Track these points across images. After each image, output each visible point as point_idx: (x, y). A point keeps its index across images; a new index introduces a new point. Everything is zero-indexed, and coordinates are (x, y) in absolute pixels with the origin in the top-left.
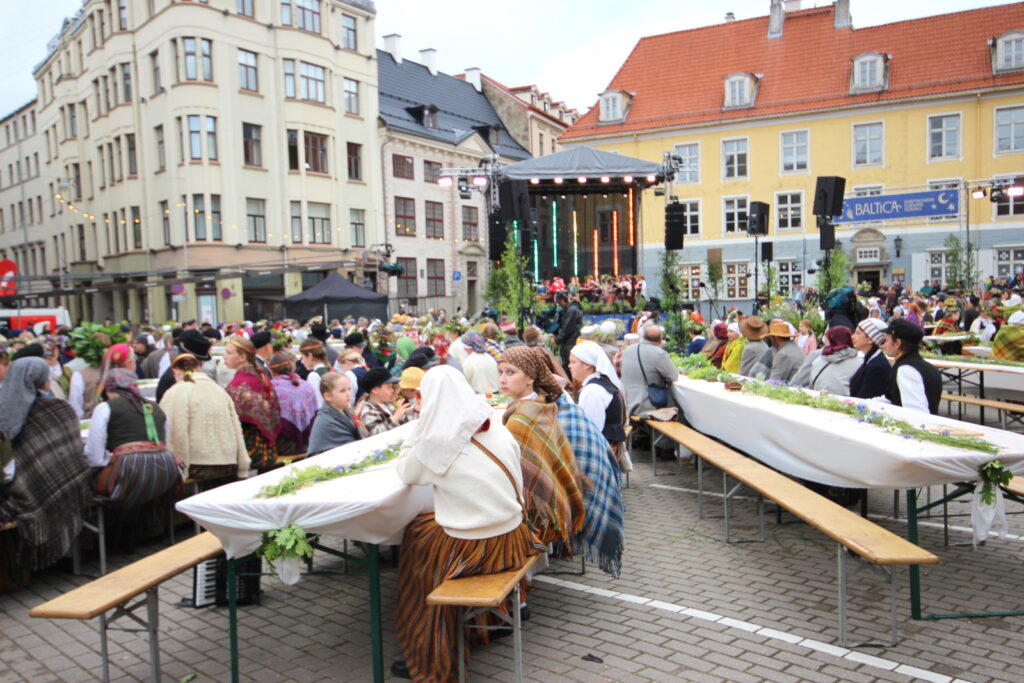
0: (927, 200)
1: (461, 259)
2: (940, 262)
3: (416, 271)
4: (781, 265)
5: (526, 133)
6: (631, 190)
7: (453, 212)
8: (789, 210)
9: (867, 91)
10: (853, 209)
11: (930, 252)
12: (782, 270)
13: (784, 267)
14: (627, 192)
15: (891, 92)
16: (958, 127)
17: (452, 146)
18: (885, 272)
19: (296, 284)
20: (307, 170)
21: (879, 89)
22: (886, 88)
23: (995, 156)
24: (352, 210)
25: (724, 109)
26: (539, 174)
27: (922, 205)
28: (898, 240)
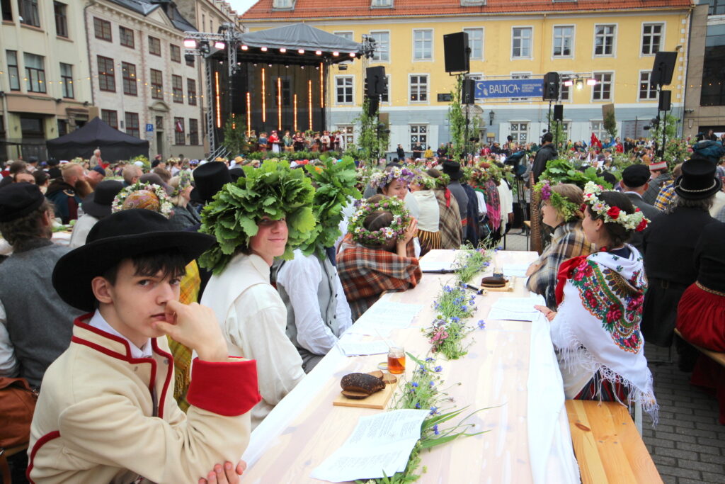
0: (536, 85)
1: (152, 114)
2: (517, 130)
3: (117, 122)
4: (412, 128)
5: (193, 13)
6: (322, 64)
7: (143, 73)
8: (419, 87)
9: (472, 5)
10: (488, 88)
11: (511, 122)
12: (413, 131)
13: (414, 130)
14: (319, 66)
15: (489, 7)
16: (531, 36)
17: (142, 16)
18: (482, 135)
19: (16, 129)
20: (21, 22)
21: (481, 4)
22: (485, 4)
23: (552, 59)
24: (61, 64)
25: (372, 8)
26: (269, 44)
27: (533, 88)
28: (492, 113)
